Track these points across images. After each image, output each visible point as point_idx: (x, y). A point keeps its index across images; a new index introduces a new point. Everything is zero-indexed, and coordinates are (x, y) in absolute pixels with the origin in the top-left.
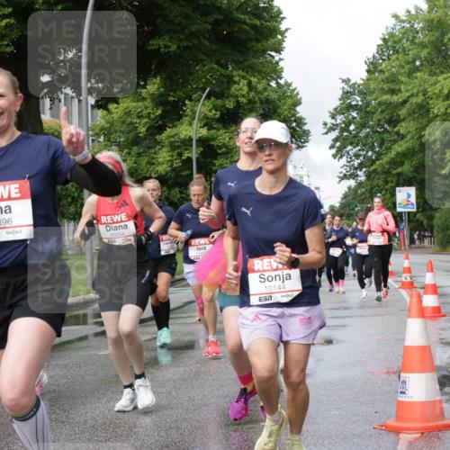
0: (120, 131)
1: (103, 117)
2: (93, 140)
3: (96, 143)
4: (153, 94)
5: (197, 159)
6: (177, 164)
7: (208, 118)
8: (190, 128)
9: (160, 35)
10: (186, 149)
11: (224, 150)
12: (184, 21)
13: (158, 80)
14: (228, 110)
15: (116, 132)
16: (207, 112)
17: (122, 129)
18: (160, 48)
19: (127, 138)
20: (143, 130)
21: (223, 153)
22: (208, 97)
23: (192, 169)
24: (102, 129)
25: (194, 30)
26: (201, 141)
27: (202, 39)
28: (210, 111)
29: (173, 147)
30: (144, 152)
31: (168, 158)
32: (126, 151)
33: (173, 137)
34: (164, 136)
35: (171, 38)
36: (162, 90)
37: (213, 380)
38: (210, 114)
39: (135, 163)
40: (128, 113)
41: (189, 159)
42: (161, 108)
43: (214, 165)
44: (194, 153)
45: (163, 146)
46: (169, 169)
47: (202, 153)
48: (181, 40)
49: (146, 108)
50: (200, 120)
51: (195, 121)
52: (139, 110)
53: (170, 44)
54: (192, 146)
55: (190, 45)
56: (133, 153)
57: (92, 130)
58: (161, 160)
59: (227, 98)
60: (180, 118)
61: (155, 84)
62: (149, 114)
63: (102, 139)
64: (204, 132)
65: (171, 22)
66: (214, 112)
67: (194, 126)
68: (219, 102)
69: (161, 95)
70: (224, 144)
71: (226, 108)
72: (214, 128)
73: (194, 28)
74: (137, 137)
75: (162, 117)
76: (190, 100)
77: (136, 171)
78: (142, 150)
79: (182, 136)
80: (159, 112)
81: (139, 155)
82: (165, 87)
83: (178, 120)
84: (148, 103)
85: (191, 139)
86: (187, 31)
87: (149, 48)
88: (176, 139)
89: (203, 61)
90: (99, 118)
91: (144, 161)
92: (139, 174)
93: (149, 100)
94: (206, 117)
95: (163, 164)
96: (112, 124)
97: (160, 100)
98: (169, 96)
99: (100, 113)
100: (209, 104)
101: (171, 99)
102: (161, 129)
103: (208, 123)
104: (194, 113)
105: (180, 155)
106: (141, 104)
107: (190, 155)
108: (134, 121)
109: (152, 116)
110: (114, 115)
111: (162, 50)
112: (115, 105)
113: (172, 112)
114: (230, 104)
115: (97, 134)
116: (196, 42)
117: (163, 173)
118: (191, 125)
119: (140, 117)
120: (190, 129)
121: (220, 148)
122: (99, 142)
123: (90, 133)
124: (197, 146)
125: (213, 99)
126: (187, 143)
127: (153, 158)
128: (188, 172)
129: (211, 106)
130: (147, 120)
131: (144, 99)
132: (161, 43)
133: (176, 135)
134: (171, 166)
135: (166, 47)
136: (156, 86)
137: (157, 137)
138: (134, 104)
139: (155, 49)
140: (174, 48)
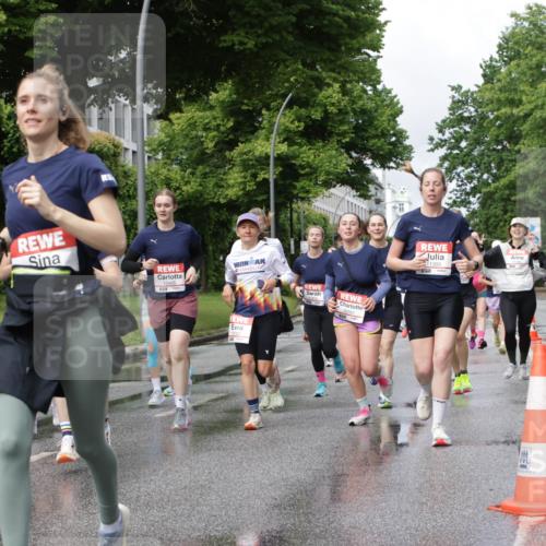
0: (183, 147)
1: (162, 130)
2: (149, 158)
3: (153, 161)
4: (223, 102)
5: (275, 181)
6: (251, 186)
7: (290, 131)
8: (267, 143)
9: (234, 30)
10: (262, 169)
11: (307, 170)
12: (262, 12)
13: (229, 85)
14: (314, 121)
15: (177, 147)
16: (287, 124)
17: (185, 144)
18: (233, 45)
19: (191, 156)
20: (211, 145)
21: (307, 175)
22: (289, 106)
23: (268, 193)
24: (161, 144)
25: (274, 23)
26: (280, 159)
27: (285, 34)
28: (292, 122)
29: (246, 166)
30: (211, 172)
31: (240, 180)
32: (189, 171)
33: (245, 153)
34: (235, 153)
35: (247, 33)
36: (235, 96)
37: (293, 448)
38: (292, 127)
39: (200, 185)
40: (193, 125)
41: (266, 181)
42: (232, 119)
43: (295, 187)
44: (271, 174)
45: (234, 165)
46: (241, 193)
47: (281, 173)
48: (258, 36)
49: (215, 118)
50: (279, 134)
51: (273, 136)
52: (207, 121)
53: (246, 40)
54: (268, 165)
55: (270, 40)
56: (198, 173)
57: (149, 145)
58: (231, 182)
59: (313, 107)
60: (254, 130)
61: (225, 89)
62: (218, 125)
63: (160, 156)
64: (284, 148)
65: (248, 14)
66: (297, 124)
67: (272, 141)
68: (303, 112)
69: (233, 103)
70: (308, 162)
71: (311, 119)
72: (297, 144)
73: (274, 21)
74: (203, 153)
75: (234, 129)
76: (268, 109)
77: (201, 195)
78: (207, 170)
79: (257, 153)
80: (231, 124)
81: (205, 175)
82: (237, 93)
83: (253, 133)
84: (217, 112)
85: (267, 157)
86: (266, 24)
87: (221, 45)
88: (250, 156)
89: (284, 61)
90: (156, 131)
91: (211, 182)
92: (205, 199)
93: (218, 109)
94: (287, 130)
95: (233, 186)
96: (172, 138)
97: (232, 109)
98: (243, 104)
99: (158, 124)
100: (290, 115)
101: (244, 107)
102: (232, 145)
103: (289, 138)
104: (272, 125)
105: (254, 176)
106: (208, 113)
107: (266, 176)
108: (200, 133)
109: (222, 128)
110: (175, 127)
111: (236, 47)
112: (178, 115)
113: (245, 123)
114: (317, 115)
115: (154, 150)
116: (277, 38)
117: (233, 198)
118: (268, 139)
119: (206, 129)
120: (267, 145)
121: (303, 167)
122: (156, 159)
123: (146, 148)
124: (276, 166)
125: (295, 108)
126: (263, 161)
127: (222, 179)
128: (264, 197)
129: (293, 117)
130: (215, 133)
131: (212, 108)
132: (236, 39)
133: (250, 151)
134: (244, 189)
135: (241, 43)
136: (227, 92)
137: (227, 153)
138: (201, 114)
139: (228, 47)
140: (251, 44)
